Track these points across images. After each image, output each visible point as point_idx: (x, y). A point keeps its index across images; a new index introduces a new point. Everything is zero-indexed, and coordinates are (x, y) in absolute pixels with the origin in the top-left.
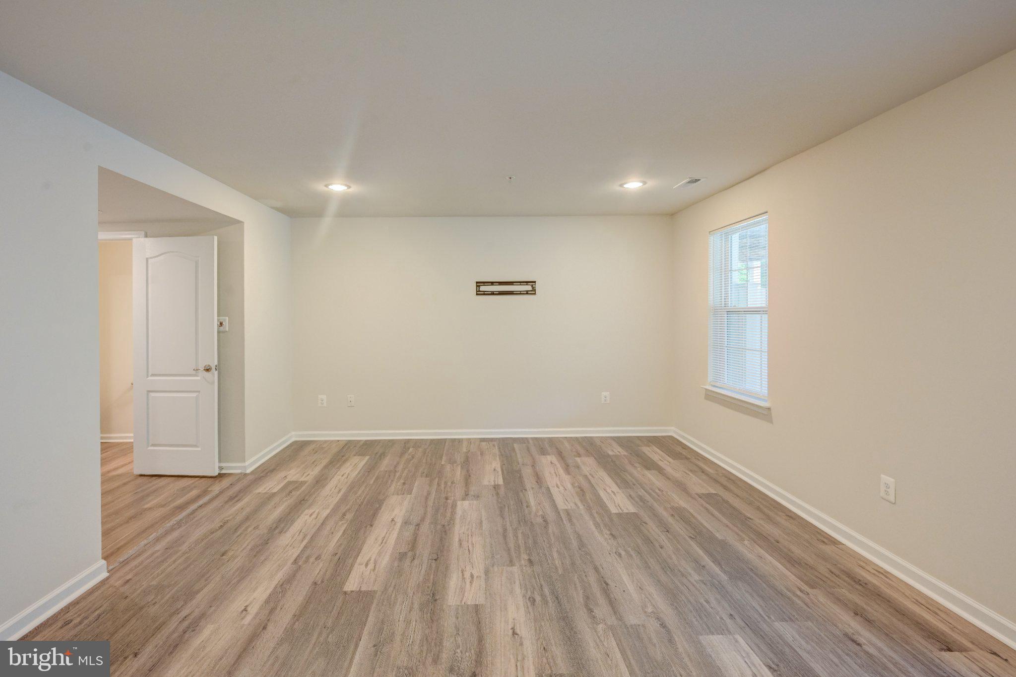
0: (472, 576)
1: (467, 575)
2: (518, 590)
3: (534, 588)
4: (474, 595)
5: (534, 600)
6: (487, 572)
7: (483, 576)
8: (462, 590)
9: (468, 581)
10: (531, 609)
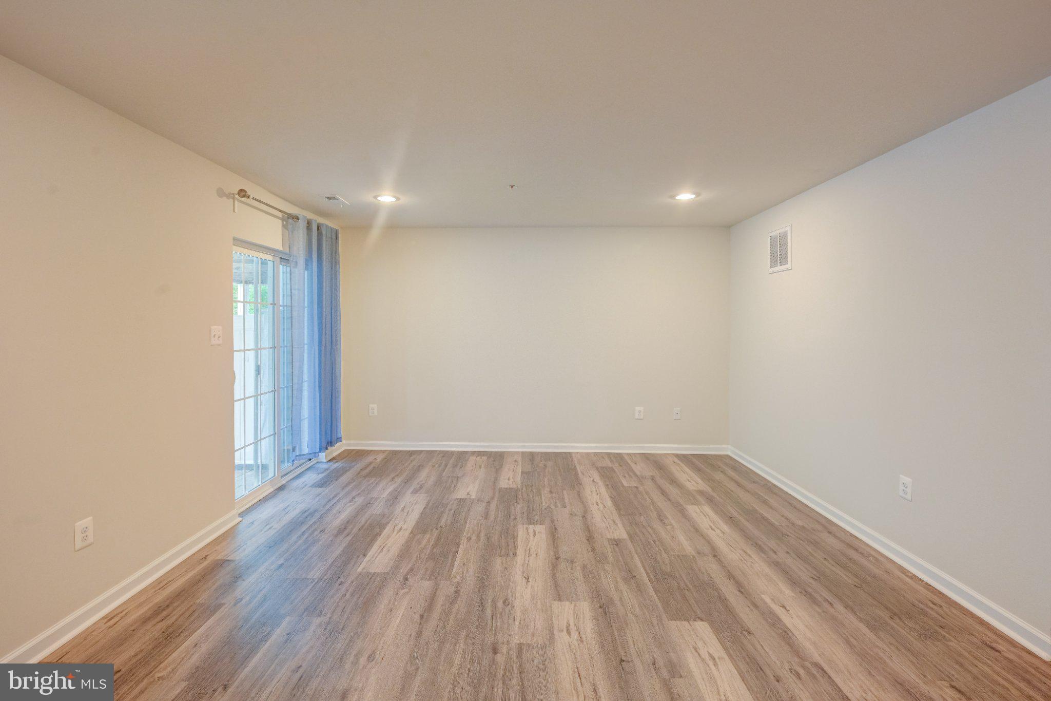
0: (569, 633)
1: (575, 634)
2: (518, 613)
3: (501, 614)
4: (564, 612)
5: (504, 602)
6: (552, 637)
7: (556, 632)
8: (577, 616)
9: (572, 626)
10: (510, 595)
